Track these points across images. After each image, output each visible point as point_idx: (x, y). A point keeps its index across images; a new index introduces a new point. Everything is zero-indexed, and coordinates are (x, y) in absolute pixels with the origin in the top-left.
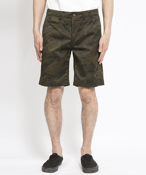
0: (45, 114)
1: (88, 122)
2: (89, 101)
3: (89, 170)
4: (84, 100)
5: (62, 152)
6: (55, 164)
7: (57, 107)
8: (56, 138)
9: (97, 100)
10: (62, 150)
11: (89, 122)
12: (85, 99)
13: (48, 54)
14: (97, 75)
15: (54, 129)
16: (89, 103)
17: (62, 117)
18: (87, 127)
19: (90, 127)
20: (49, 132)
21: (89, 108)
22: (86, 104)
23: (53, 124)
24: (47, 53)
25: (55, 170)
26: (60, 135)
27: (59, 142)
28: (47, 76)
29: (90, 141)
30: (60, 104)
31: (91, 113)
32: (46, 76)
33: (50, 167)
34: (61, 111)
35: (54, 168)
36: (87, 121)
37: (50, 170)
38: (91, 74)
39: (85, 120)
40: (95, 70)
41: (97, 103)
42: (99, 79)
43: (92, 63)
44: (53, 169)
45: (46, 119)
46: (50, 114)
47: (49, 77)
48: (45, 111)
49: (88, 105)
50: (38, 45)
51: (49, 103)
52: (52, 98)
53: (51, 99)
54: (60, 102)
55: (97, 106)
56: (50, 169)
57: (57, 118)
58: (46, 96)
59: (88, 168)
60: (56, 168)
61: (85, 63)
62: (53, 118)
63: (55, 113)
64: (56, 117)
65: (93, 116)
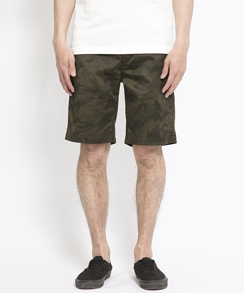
0: (78, 188)
1: (149, 200)
2: (152, 163)
3: (153, 284)
4: (143, 162)
5: (109, 254)
6: (98, 275)
7: (98, 175)
8: (98, 230)
9: (164, 162)
10: (109, 251)
11: (151, 201)
12: (146, 159)
13: (83, 86)
14: (165, 125)
15: (95, 215)
16: (152, 166)
17: (108, 193)
18: (146, 210)
19: (153, 209)
20: (86, 220)
21: (151, 175)
22: (145, 168)
23: (93, 205)
24: (80, 83)
25: (98, 285)
26: (105, 226)
27: (104, 237)
28: (80, 125)
29: (150, 235)
30: (105, 169)
31: (155, 184)
32: (78, 124)
33: (91, 280)
34: (106, 182)
35: (96, 281)
36: (147, 199)
37: (89, 284)
38: (155, 121)
39: (143, 197)
40: (161, 114)
41: (164, 168)
42: (169, 132)
43: (157, 102)
44: (94, 284)
45: (80, 196)
46: (87, 188)
47: (83, 125)
48: (78, 184)
49: (149, 170)
50: (66, 66)
51: (84, 168)
52: (89, 159)
53: (88, 161)
54: (103, 167)
55: (165, 172)
56: (90, 282)
57: (100, 195)
58: (79, 156)
59: (152, 281)
60: (100, 280)
61: (145, 102)
62: (93, 194)
63: (96, 186)
64: (97, 192)
65: (158, 191)
